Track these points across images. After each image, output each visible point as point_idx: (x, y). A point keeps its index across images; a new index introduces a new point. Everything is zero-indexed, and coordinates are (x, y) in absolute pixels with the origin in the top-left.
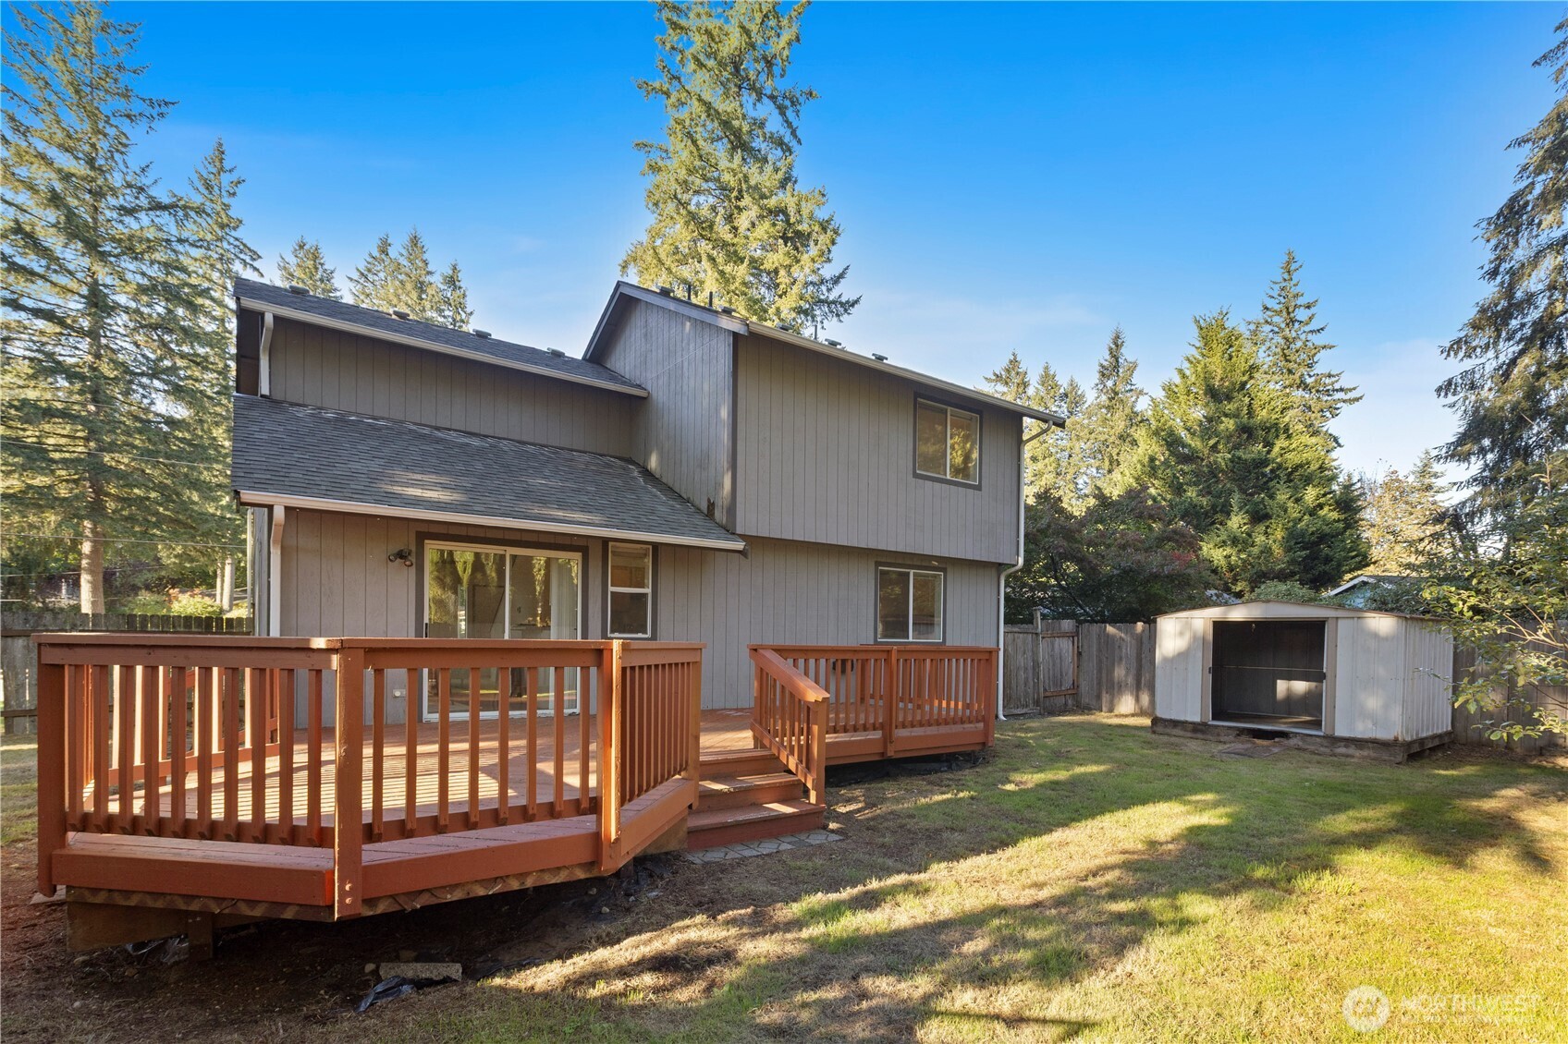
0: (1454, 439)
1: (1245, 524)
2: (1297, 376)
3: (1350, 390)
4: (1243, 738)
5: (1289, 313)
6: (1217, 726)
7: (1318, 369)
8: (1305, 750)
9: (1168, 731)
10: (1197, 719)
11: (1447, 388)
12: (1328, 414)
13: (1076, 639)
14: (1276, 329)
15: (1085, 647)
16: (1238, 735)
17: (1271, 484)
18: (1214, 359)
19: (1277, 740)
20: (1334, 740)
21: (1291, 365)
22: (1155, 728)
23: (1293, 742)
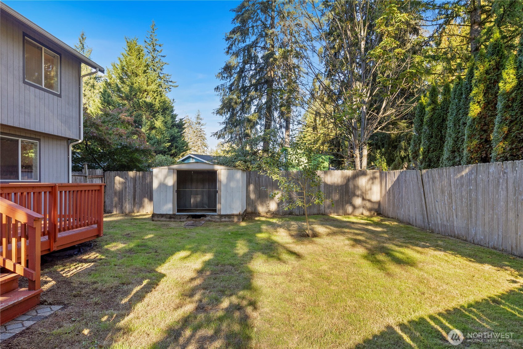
0: (220, 107)
1: (148, 130)
2: (157, 73)
3: (175, 82)
4: (189, 219)
5: (153, 46)
6: (179, 215)
7: (163, 72)
8: (211, 221)
9: (159, 219)
10: (171, 213)
11: (217, 88)
12: (167, 90)
13: (103, 179)
14: (149, 51)
15: (108, 183)
16: (188, 218)
17: (156, 115)
18: (133, 57)
19: (202, 218)
20: (221, 216)
21: (155, 68)
22: (153, 219)
23: (208, 218)
